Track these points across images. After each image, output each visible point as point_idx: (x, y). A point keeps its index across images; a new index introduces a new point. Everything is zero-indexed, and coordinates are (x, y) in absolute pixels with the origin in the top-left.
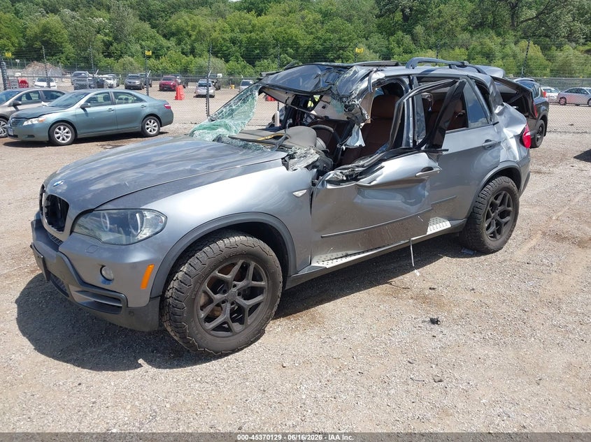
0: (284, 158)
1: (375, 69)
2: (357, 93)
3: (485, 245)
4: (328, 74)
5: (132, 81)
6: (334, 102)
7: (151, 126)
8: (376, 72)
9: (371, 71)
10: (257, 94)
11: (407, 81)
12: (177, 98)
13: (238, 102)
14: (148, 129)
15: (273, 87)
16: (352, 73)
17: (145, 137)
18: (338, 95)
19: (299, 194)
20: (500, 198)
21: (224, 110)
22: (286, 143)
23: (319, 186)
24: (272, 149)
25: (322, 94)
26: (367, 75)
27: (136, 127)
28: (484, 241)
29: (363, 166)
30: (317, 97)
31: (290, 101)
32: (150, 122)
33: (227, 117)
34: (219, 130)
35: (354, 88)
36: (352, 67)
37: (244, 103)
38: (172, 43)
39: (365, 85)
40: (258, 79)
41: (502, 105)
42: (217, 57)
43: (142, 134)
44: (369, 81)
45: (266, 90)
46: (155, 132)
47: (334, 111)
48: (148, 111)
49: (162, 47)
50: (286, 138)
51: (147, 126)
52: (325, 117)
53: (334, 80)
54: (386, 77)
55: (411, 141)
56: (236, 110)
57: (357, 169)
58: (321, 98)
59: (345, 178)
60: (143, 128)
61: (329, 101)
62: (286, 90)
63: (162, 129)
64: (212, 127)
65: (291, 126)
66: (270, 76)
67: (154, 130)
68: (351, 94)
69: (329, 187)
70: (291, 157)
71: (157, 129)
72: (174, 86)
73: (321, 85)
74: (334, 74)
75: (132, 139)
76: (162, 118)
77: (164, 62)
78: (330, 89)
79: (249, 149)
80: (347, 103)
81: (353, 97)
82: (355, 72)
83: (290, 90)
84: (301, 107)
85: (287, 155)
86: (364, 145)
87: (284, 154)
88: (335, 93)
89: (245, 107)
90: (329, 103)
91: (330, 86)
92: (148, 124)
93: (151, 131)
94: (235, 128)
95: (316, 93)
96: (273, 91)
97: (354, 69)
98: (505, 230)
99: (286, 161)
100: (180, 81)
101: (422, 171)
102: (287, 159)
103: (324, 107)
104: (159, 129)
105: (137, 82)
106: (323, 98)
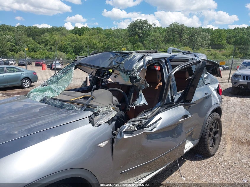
0: (91, 116)
1: (146, 54)
2: (137, 69)
3: (209, 153)
4: (117, 57)
5: (22, 62)
6: (122, 74)
7: (26, 83)
8: (147, 56)
9: (144, 56)
10: (73, 69)
11: (164, 61)
12: (42, 69)
13: (61, 74)
14: (24, 84)
15: (83, 65)
16: (132, 57)
17: (22, 88)
18: (124, 70)
19: (103, 144)
20: (214, 124)
21: (52, 79)
22: (92, 103)
23: (118, 137)
24: (82, 108)
25: (114, 69)
26: (142, 58)
27: (18, 83)
28: (209, 151)
29: (147, 118)
30: (111, 71)
31: (94, 73)
32: (26, 81)
33: (54, 83)
34: (46, 93)
35: (134, 65)
36: (132, 53)
37: (65, 74)
38: (42, 46)
39: (141, 63)
40: (74, 60)
41: (207, 73)
42: (62, 52)
43: (21, 87)
44: (144, 61)
45: (79, 67)
46: (28, 86)
47: (123, 79)
48: (24, 76)
49: (37, 48)
50: (92, 99)
51: (24, 83)
52: (117, 82)
53: (121, 61)
54: (153, 59)
55: (170, 97)
56: (60, 78)
57: (143, 121)
58: (113, 71)
59: (136, 129)
60: (22, 84)
61: (118, 73)
62: (92, 67)
63: (32, 84)
64: (42, 90)
65: (95, 89)
66: (81, 58)
67: (27, 85)
68: (133, 70)
69: (125, 137)
70: (96, 114)
71: (29, 84)
72: (42, 64)
73: (113, 63)
74: (121, 57)
75: (16, 90)
76: (32, 79)
77: (38, 54)
78: (119, 66)
79: (65, 108)
80: (131, 75)
81: (135, 71)
82: (135, 56)
83: (94, 66)
84: (101, 77)
85: (93, 114)
86: (147, 104)
87: (90, 113)
88: (122, 68)
89: (66, 77)
90: (118, 74)
91: (119, 64)
92: (24, 82)
93: (26, 85)
94: (57, 91)
95: (110, 68)
96: (84, 67)
97: (133, 54)
98: (217, 142)
99: (92, 118)
100: (44, 62)
101: (182, 118)
102: (92, 117)
103: (115, 77)
104: (30, 84)
105: (24, 63)
106: (115, 72)
